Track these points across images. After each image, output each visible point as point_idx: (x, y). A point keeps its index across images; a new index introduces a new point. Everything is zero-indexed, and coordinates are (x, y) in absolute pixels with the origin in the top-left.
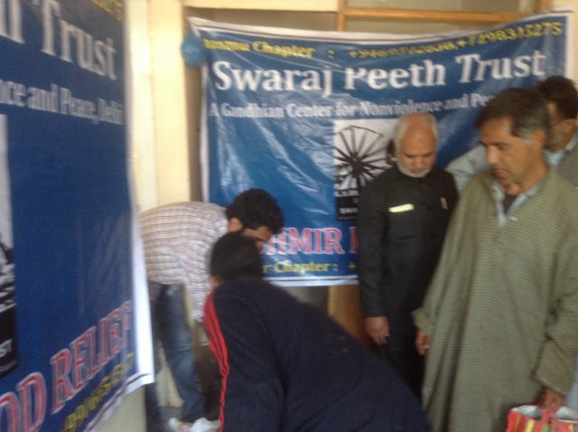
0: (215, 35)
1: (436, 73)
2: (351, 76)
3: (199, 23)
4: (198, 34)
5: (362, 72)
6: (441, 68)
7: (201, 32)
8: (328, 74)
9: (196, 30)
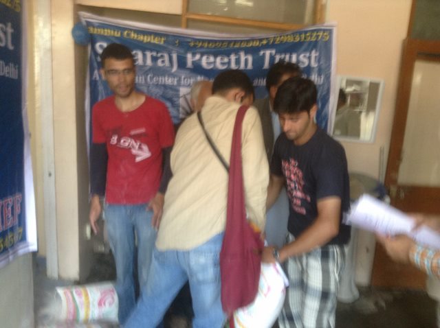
0: (97, 25)
1: (246, 61)
2: (190, 58)
3: (86, 16)
4: (84, 23)
5: (198, 57)
6: (250, 58)
7: (87, 22)
8: (175, 57)
9: (83, 20)
